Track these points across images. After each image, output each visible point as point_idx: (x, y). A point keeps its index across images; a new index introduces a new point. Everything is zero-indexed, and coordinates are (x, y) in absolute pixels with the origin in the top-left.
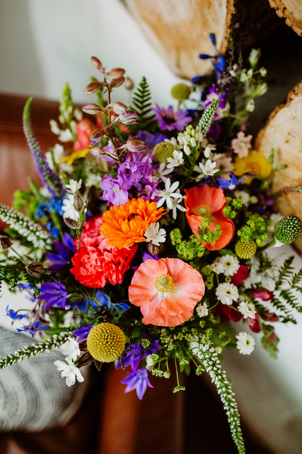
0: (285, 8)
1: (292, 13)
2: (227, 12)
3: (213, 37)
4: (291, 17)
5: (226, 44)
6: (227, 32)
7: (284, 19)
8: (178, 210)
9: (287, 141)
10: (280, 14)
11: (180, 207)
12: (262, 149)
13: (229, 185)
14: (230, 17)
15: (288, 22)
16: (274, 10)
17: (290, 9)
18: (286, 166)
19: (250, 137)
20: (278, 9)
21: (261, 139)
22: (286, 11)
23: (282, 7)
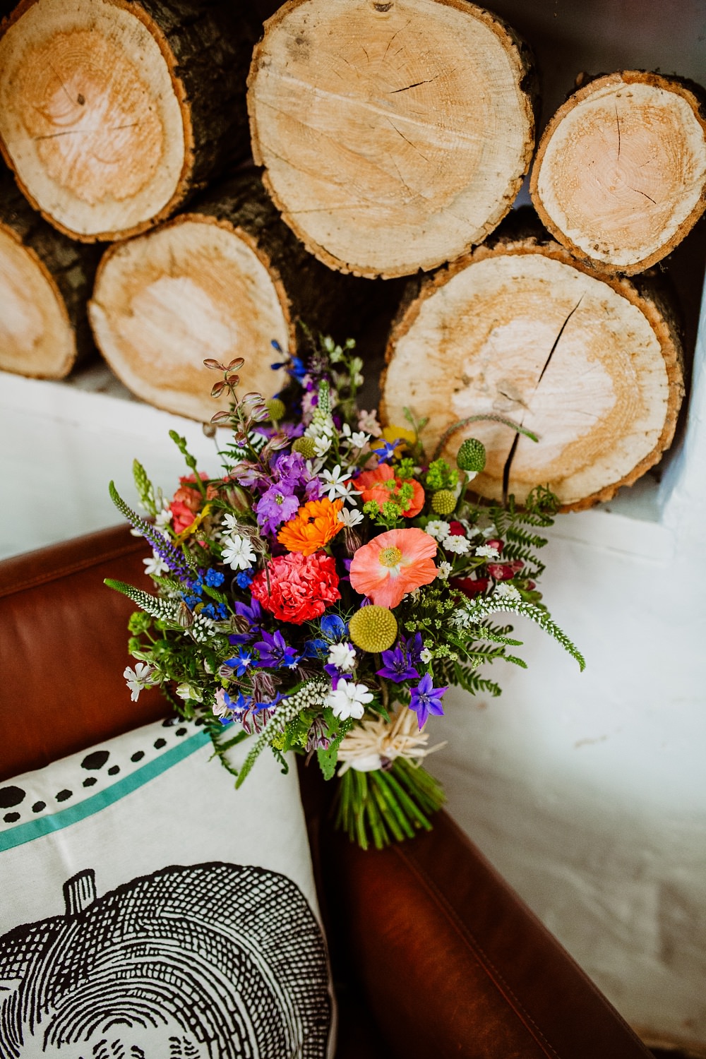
0: (347, 264)
1: (356, 265)
2: (283, 309)
3: (276, 344)
4: (356, 267)
5: (293, 343)
6: (290, 329)
7: (351, 274)
8: (352, 496)
9: (413, 393)
10: (345, 271)
11: (353, 493)
12: (391, 421)
13: (386, 453)
14: (287, 311)
15: (357, 274)
16: (337, 271)
17: (352, 263)
18: (427, 420)
19: (374, 412)
20: (341, 268)
21: (385, 411)
22: (349, 266)
23: (345, 265)
